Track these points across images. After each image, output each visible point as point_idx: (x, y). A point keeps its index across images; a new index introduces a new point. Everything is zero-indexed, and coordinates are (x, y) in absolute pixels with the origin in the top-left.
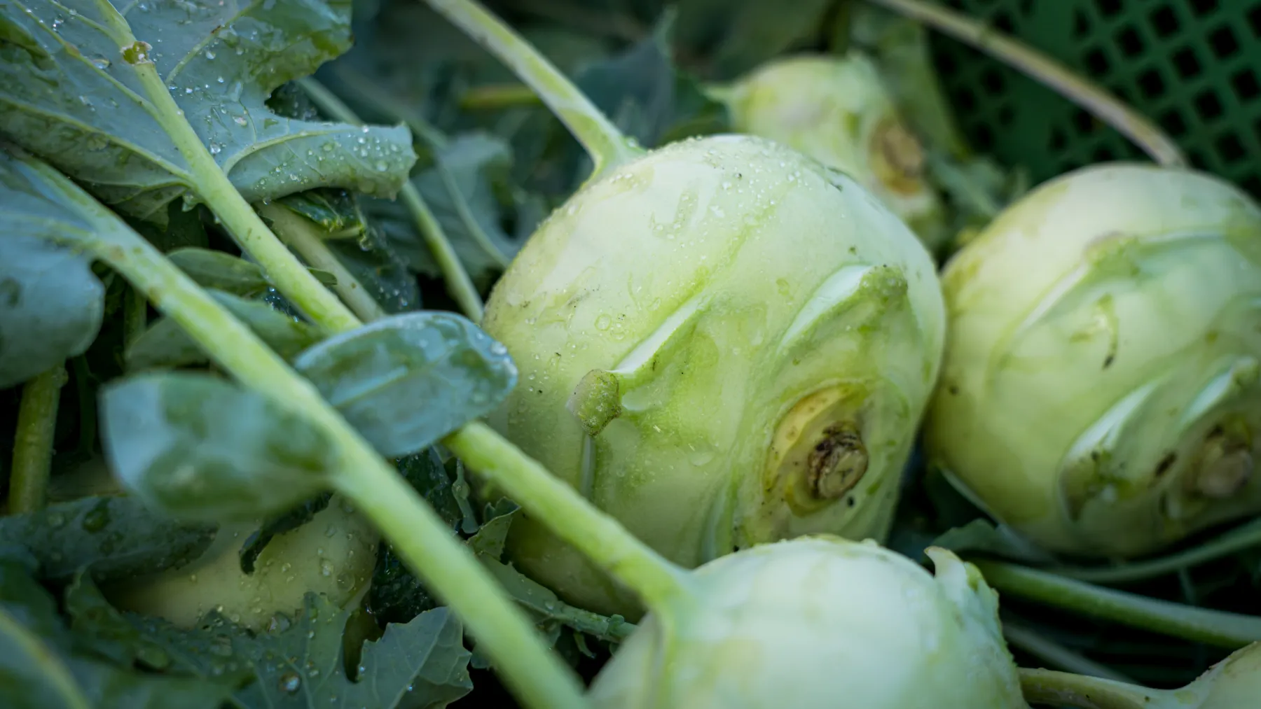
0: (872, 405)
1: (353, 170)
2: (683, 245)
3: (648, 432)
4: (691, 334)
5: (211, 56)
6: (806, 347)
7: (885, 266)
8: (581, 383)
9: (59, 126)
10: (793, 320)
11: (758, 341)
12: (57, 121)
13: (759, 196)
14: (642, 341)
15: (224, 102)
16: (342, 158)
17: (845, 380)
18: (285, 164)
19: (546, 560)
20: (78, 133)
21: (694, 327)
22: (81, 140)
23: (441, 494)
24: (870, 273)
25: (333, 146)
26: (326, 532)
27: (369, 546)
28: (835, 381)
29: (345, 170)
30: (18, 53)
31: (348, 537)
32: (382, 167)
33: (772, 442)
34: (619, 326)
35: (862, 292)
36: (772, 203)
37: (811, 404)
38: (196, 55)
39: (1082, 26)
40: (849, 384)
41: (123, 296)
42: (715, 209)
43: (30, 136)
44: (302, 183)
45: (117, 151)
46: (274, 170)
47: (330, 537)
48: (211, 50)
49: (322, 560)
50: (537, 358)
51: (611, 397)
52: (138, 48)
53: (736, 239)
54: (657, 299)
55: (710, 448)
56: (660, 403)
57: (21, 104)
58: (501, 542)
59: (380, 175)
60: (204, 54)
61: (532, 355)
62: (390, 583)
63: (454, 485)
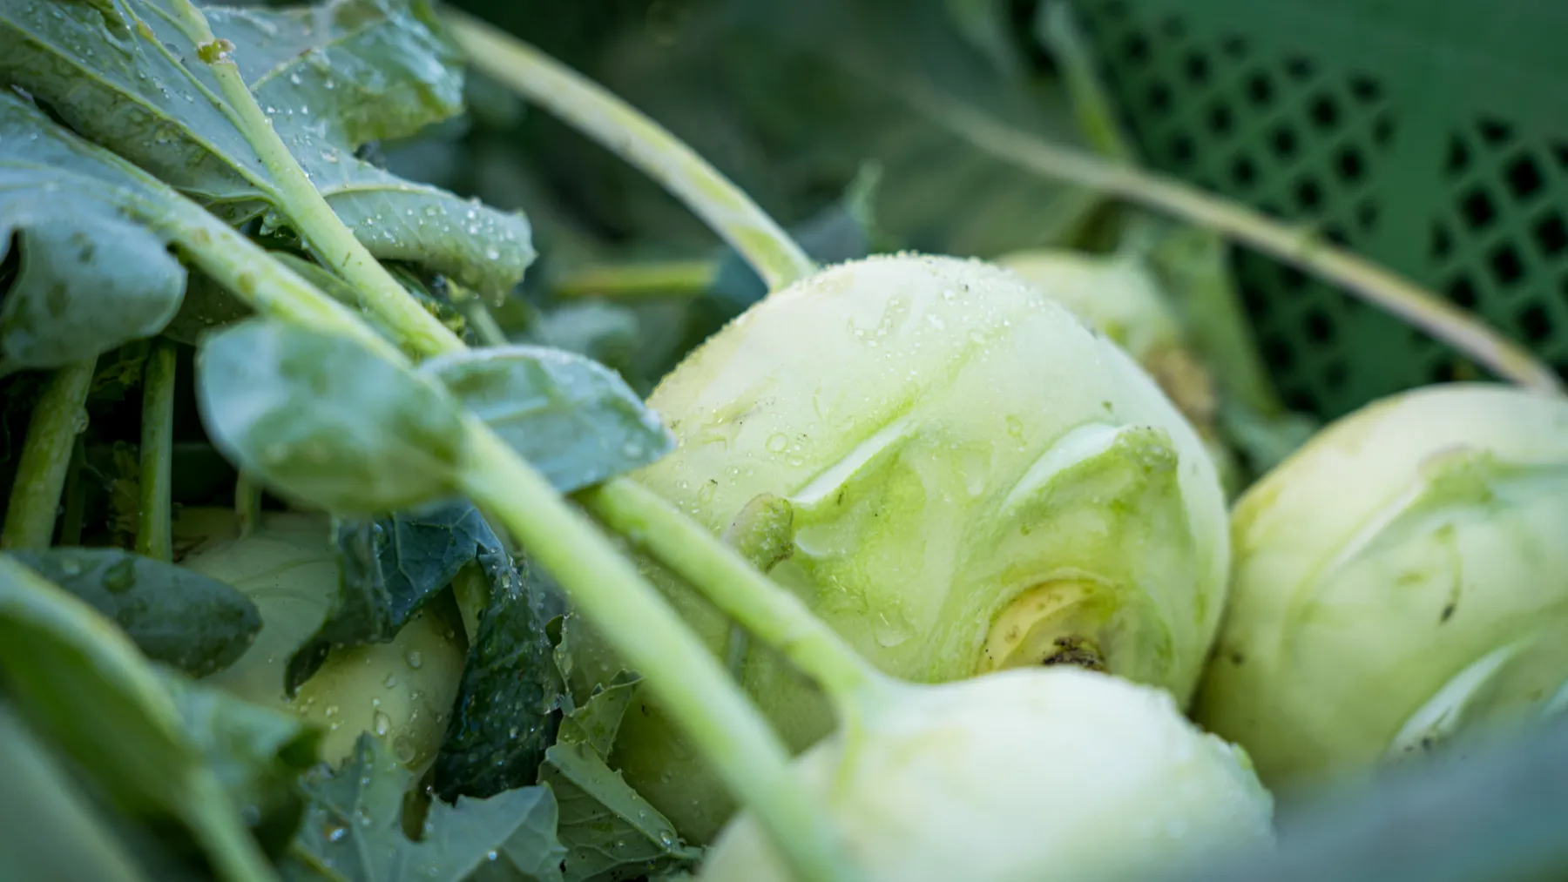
0: (1121, 626)
1: (458, 247)
2: (888, 356)
3: (825, 590)
4: (891, 466)
5: (296, 79)
6: (1037, 513)
7: (1149, 428)
8: (743, 512)
9: (129, 107)
10: (1026, 470)
11: (976, 489)
12: (127, 99)
13: (990, 313)
14: (826, 469)
15: (311, 134)
16: (447, 229)
17: (1090, 574)
18: (379, 217)
19: (665, 781)
20: (149, 117)
21: (896, 456)
22: (151, 128)
23: (541, 652)
24: (1128, 431)
25: (438, 210)
26: (385, 682)
27: (436, 716)
28: (1074, 571)
29: (448, 244)
30: (92, 13)
31: (411, 696)
32: (493, 255)
33: (986, 641)
34: (798, 448)
35: (1117, 451)
36: (1006, 323)
37: (1041, 598)
38: (280, 75)
39: (1442, 244)
40: (1093, 581)
41: (145, 364)
42: (932, 318)
43: (93, 112)
44: (397, 246)
45: (191, 149)
46: (366, 221)
47: (390, 688)
48: (299, 74)
49: (377, 713)
50: (685, 486)
51: (782, 530)
52: (219, 46)
53: (958, 356)
54: (850, 417)
55: (906, 626)
56: (844, 552)
57: (89, 70)
58: (612, 731)
59: (490, 262)
60: (288, 78)
61: (678, 484)
62: (465, 752)
63: (557, 647)
